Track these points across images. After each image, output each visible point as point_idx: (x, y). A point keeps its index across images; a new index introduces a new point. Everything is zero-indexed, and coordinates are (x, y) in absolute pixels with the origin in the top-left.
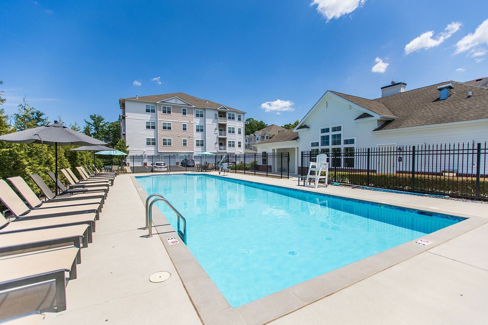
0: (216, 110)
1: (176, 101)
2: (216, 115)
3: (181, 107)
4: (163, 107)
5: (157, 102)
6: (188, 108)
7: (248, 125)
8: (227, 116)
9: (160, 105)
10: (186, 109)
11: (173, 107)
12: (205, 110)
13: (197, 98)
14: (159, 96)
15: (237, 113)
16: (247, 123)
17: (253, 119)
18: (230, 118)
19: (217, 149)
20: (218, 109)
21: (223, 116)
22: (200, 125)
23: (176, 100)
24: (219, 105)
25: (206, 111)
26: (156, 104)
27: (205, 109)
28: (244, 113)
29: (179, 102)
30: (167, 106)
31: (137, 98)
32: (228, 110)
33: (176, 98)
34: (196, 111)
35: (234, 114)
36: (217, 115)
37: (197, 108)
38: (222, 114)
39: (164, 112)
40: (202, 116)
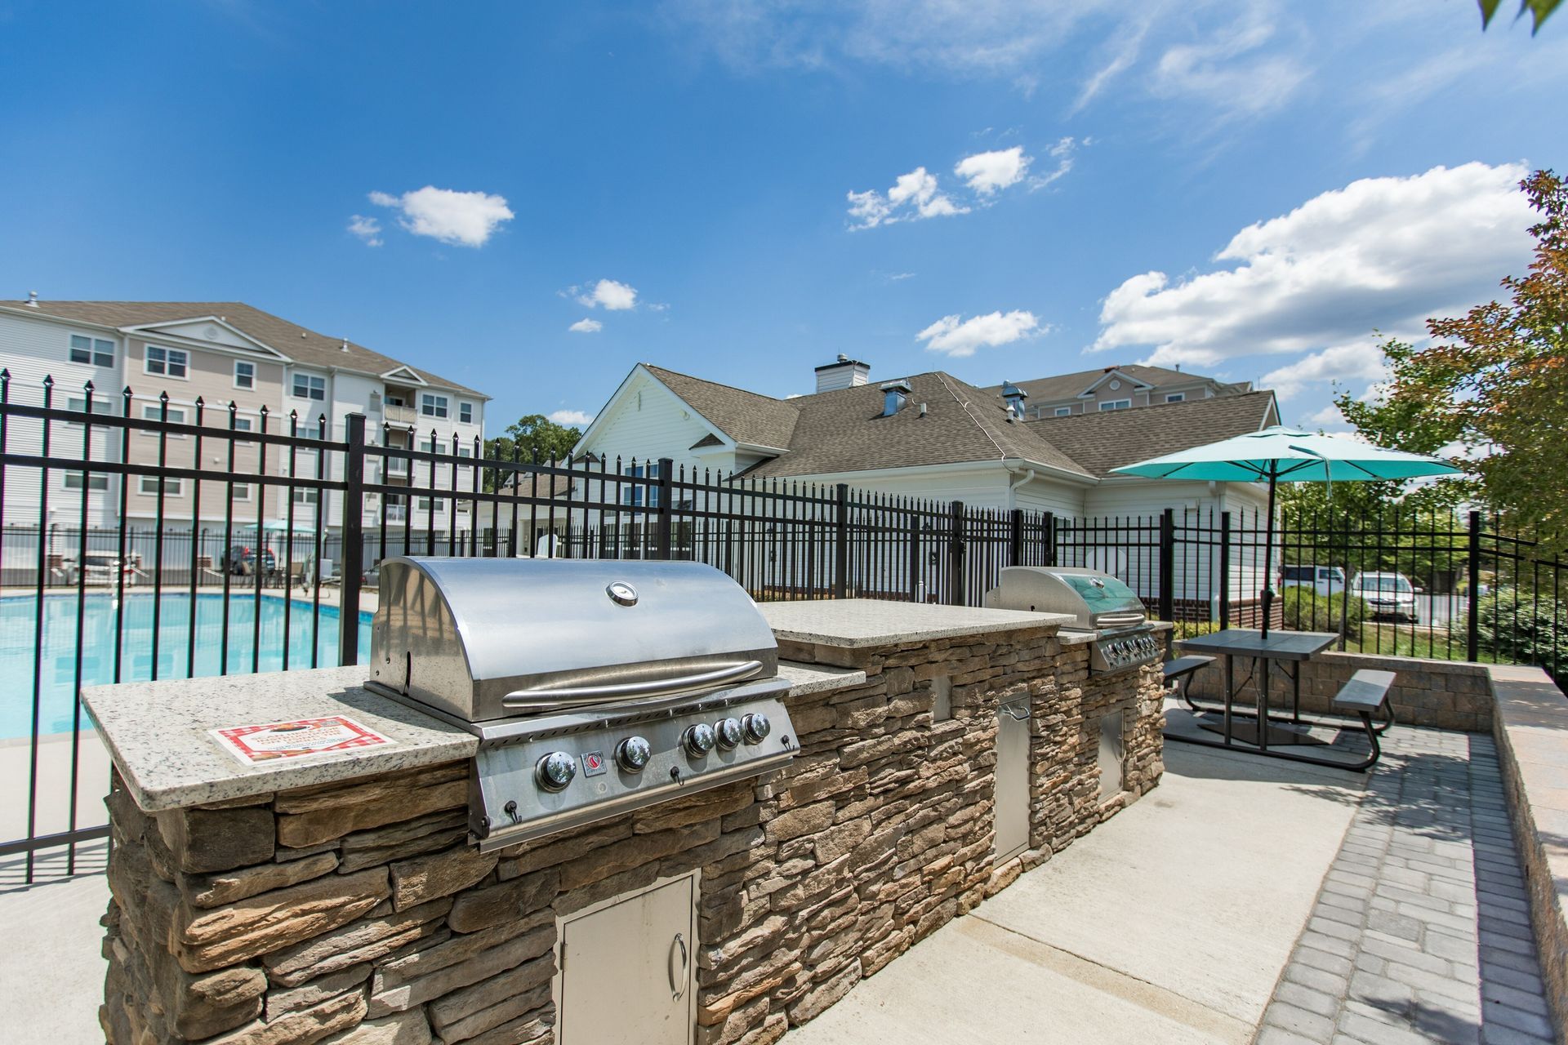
0: (378, 379)
1: (212, 332)
2: (374, 396)
3: (232, 357)
4: (150, 349)
5: (123, 330)
6: (260, 362)
7: (528, 438)
8: (419, 402)
9: (136, 341)
10: (251, 367)
11: (196, 351)
12: (333, 377)
13: (304, 330)
14: (140, 306)
15: (457, 395)
16: (525, 431)
17: (544, 418)
18: (428, 411)
19: (373, 515)
20: (385, 376)
21: (404, 402)
22: (308, 427)
23: (212, 329)
24: (388, 364)
25: (338, 379)
26: (121, 336)
27: (331, 373)
28: (483, 400)
29: (223, 338)
30: (168, 349)
31: (34, 305)
32: (424, 383)
33: (212, 321)
34: (296, 376)
35: (445, 400)
36: (379, 397)
37: (297, 366)
38: (400, 396)
39: (156, 368)
40: (318, 395)
